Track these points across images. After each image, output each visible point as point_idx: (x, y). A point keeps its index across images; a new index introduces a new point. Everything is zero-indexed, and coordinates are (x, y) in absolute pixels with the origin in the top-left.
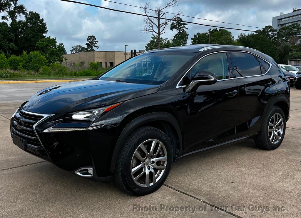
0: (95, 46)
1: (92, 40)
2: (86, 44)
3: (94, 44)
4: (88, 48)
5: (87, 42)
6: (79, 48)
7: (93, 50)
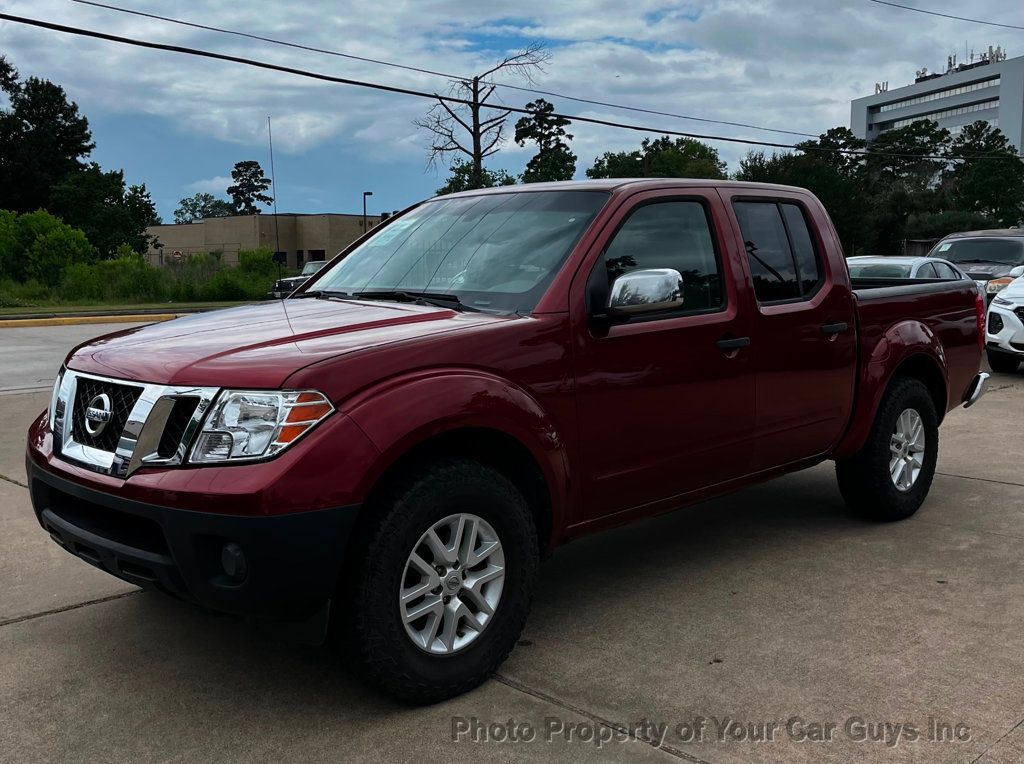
0: (260, 197)
1: (249, 177)
2: (230, 190)
3: (257, 189)
5: (233, 183)
6: (203, 204)
7: (254, 210)
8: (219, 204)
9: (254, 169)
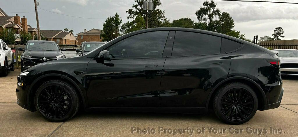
0: (281, 36)
1: (279, 31)
2: (273, 35)
3: (280, 34)
4: (275, 38)
5: (274, 33)
6: (265, 38)
7: (278, 39)
8: (270, 38)
9: (280, 29)
